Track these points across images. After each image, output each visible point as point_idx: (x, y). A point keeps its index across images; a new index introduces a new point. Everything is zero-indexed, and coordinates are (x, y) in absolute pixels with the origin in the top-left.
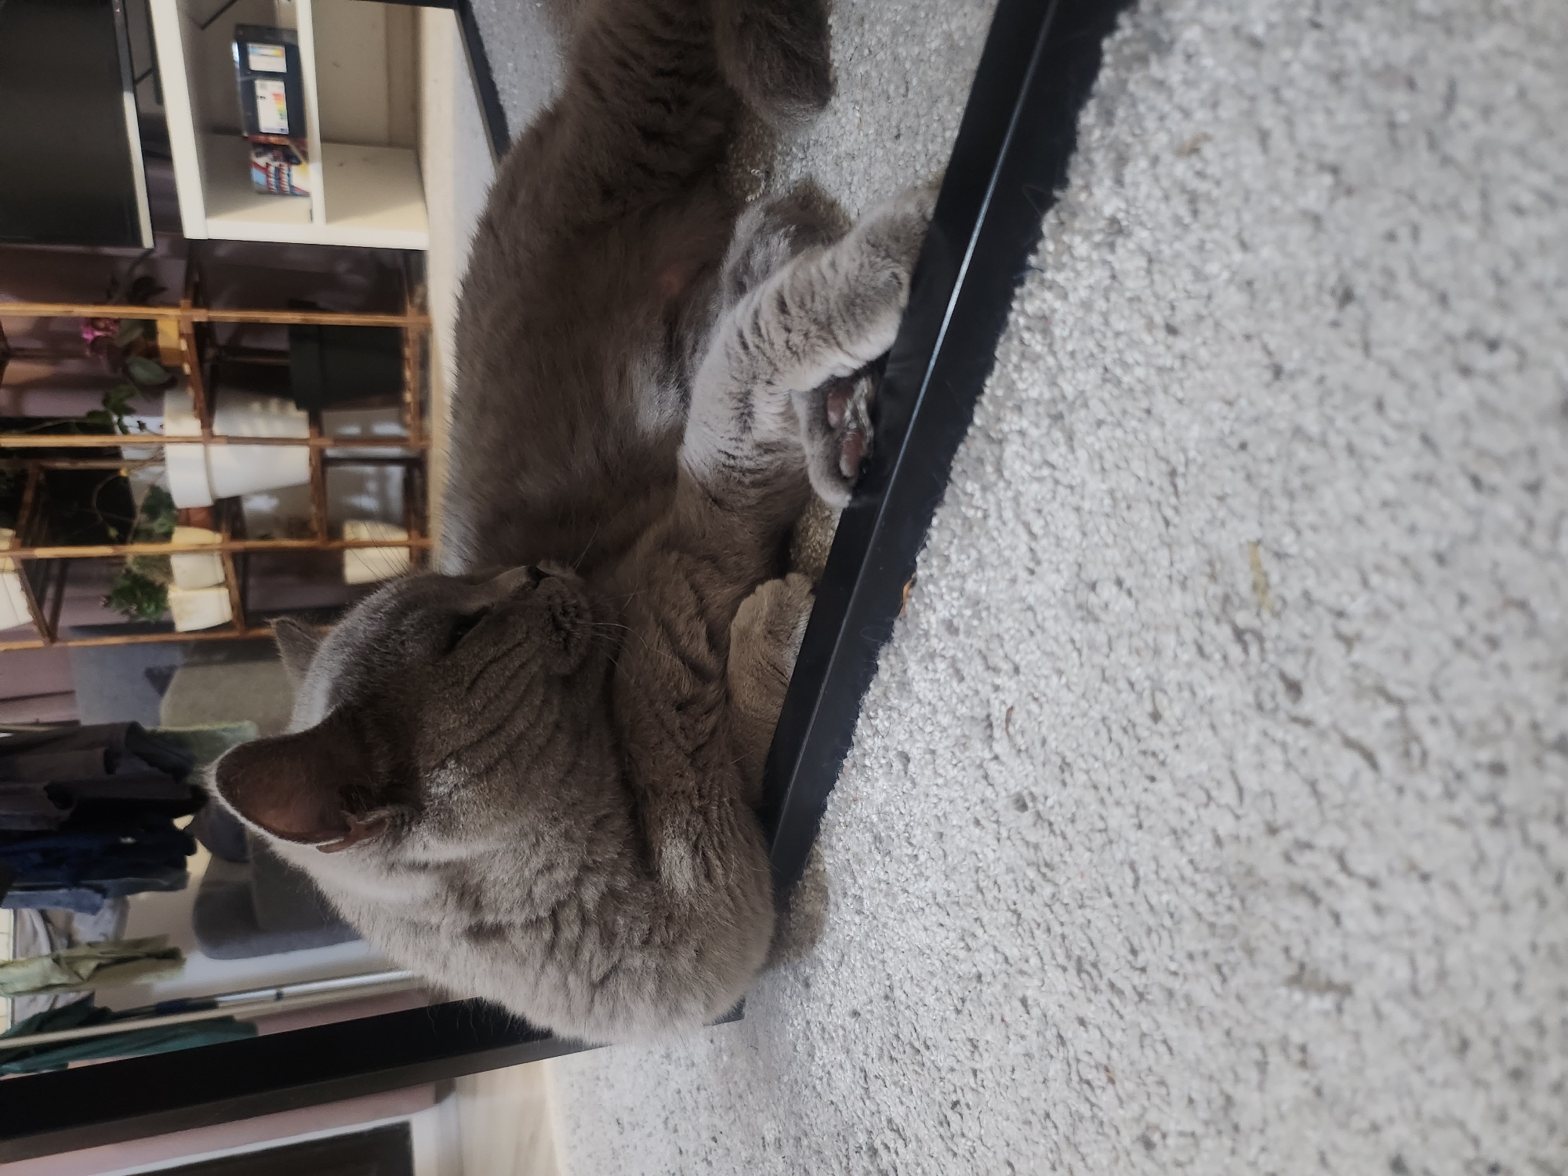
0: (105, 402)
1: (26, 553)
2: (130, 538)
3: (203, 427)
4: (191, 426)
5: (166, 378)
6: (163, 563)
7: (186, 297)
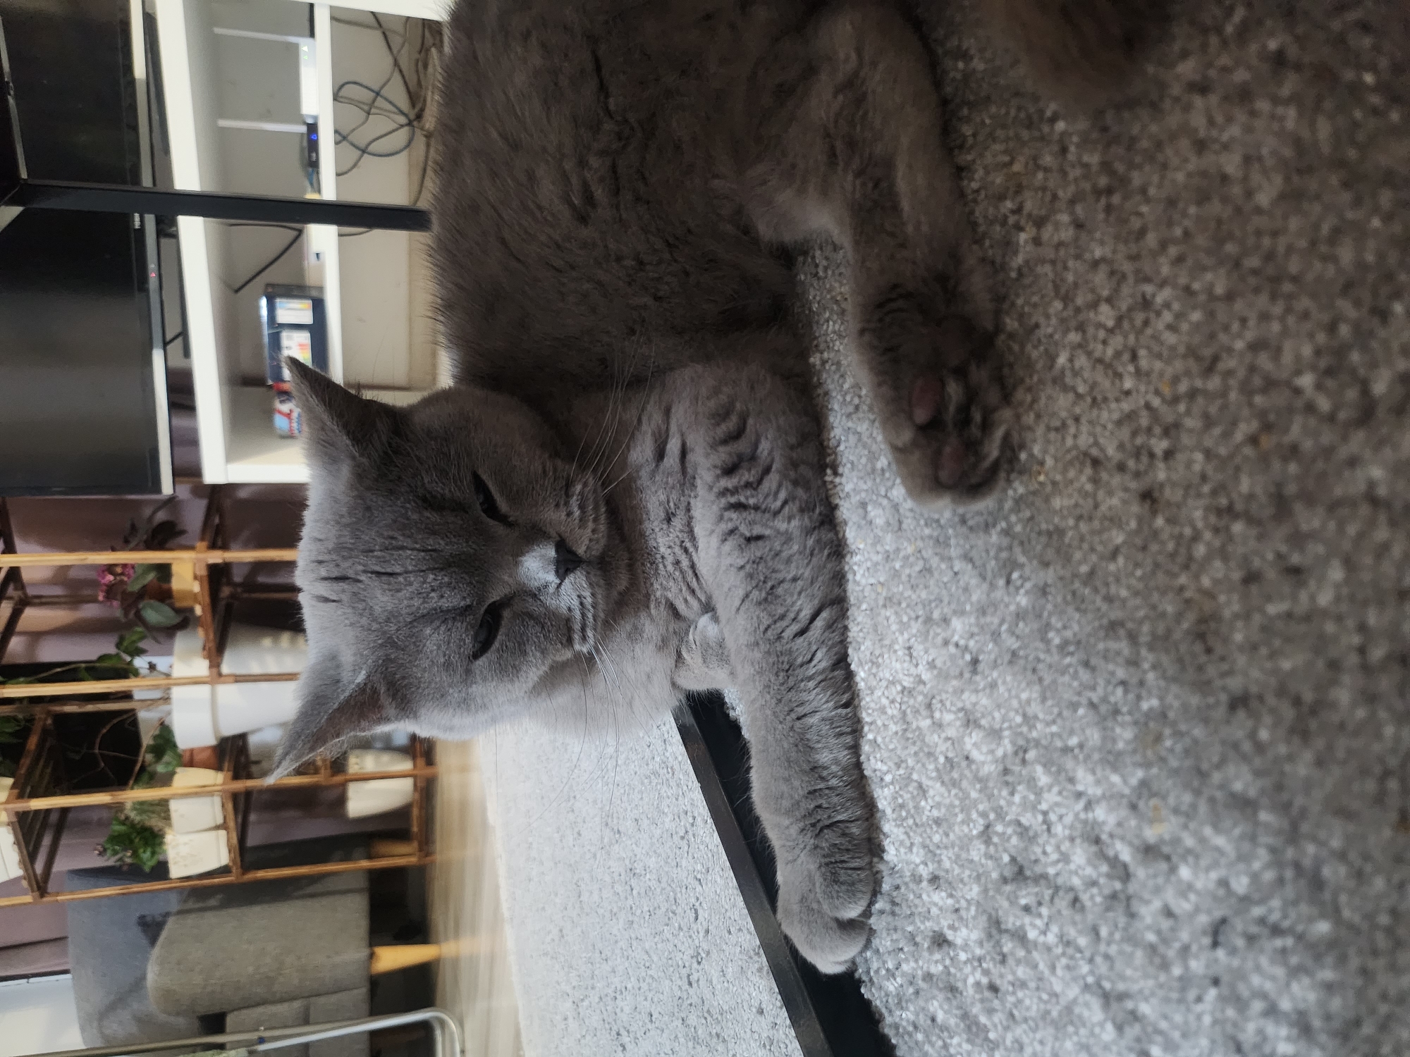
0: (118, 646)
1: (23, 805)
2: (131, 782)
3: (211, 667)
4: (200, 667)
5: (176, 620)
6: (162, 807)
7: (202, 539)
